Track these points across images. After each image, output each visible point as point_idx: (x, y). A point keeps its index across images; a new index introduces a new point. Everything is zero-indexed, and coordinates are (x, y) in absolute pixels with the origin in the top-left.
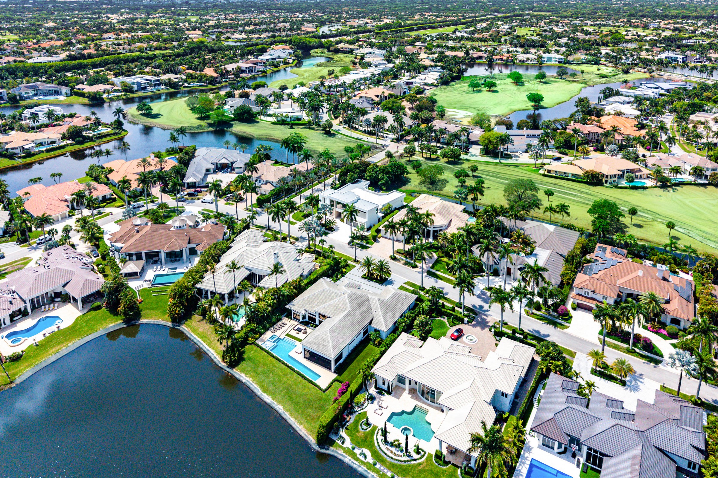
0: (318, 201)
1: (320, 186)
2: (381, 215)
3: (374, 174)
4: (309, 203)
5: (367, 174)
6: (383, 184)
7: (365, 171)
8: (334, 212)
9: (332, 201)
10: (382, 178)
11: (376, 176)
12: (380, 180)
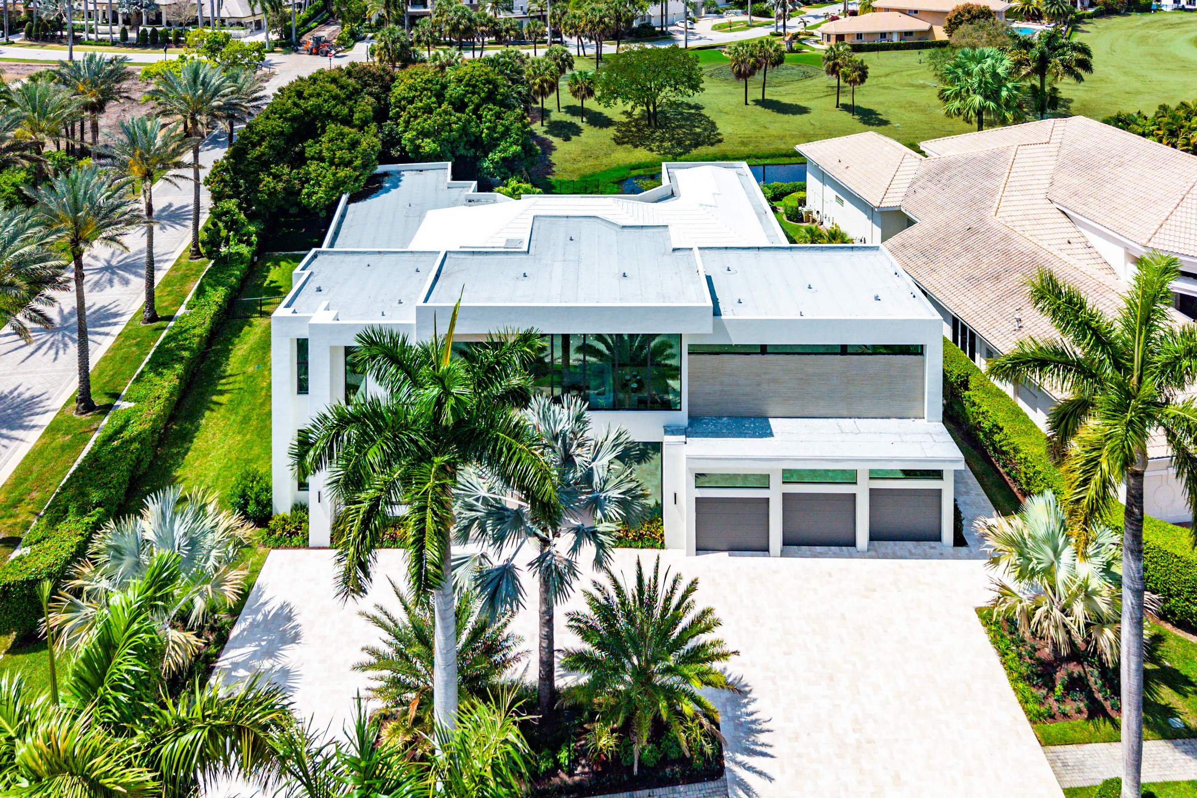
5: (407, 128)
10: (500, 129)
11: (464, 130)
12: (493, 145)
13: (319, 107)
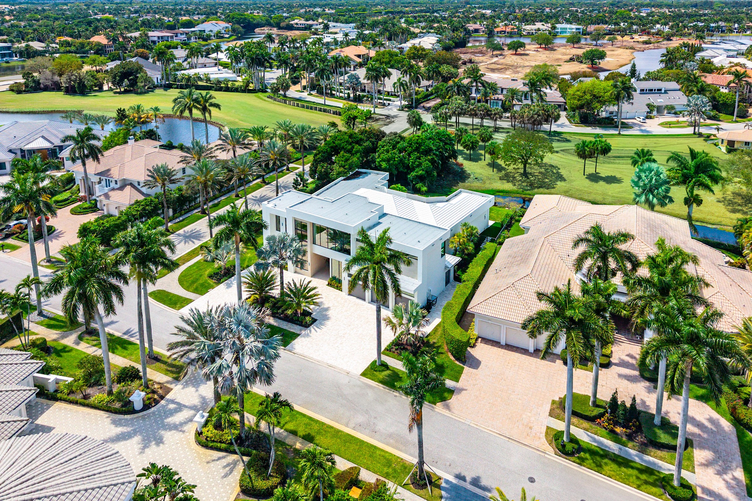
0: (259, 227)
1: (265, 191)
2: (453, 260)
3: (398, 156)
4: (227, 235)
5: (379, 157)
6: (421, 178)
7: (374, 149)
8: (308, 258)
9: (300, 227)
10: (417, 163)
11: (401, 161)
12: (413, 169)
13: (340, 144)
